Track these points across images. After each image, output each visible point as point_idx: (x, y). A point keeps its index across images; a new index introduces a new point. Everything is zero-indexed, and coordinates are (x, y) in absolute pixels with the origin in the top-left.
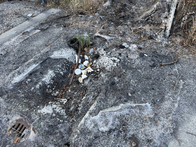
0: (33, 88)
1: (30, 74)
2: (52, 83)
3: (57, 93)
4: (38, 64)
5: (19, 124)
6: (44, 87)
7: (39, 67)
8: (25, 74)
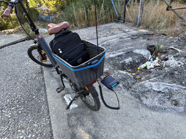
0: (118, 62)
1: (119, 56)
2: (129, 64)
3: (130, 70)
4: (124, 53)
5: (107, 72)
6: (124, 64)
7: (125, 55)
8: (116, 55)
